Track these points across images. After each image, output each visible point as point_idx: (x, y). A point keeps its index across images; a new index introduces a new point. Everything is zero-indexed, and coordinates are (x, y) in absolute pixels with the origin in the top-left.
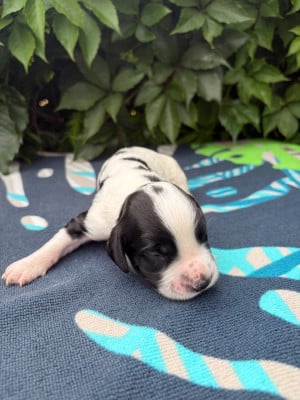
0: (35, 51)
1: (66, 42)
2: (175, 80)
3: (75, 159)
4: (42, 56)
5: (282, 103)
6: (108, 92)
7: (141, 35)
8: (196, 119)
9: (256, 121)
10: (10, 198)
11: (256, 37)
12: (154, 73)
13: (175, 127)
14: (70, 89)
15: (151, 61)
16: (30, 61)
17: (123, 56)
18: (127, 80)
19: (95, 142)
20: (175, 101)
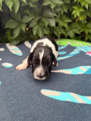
1: (9, 5)
3: (10, 45)
4: (1, 9)
5: (70, 28)
6: (20, 23)
7: (31, 5)
9: (64, 33)
11: (63, 9)
12: (35, 17)
15: (34, 13)
17: (25, 11)
18: (27, 19)
19: (17, 39)
20: (42, 27)
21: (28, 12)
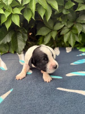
0: (32, 16)
1: (41, 14)
2: (74, 26)
4: (33, 18)
6: (52, 30)
7: (64, 12)
8: (81, 40)
10: (20, 62)
12: (67, 24)
13: (73, 42)
14: (40, 29)
15: (67, 21)
16: (30, 20)
17: (58, 19)
18: (59, 27)
20: (74, 33)
21: (60, 19)
